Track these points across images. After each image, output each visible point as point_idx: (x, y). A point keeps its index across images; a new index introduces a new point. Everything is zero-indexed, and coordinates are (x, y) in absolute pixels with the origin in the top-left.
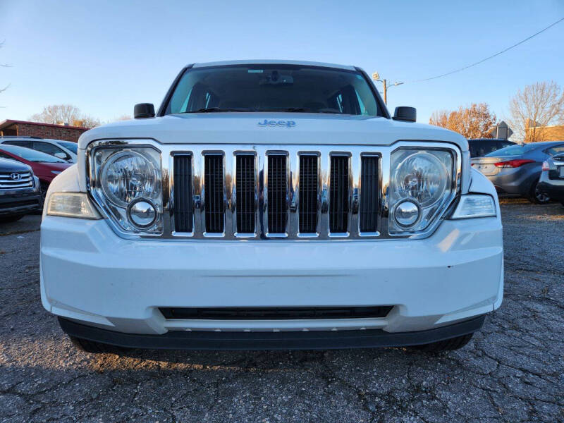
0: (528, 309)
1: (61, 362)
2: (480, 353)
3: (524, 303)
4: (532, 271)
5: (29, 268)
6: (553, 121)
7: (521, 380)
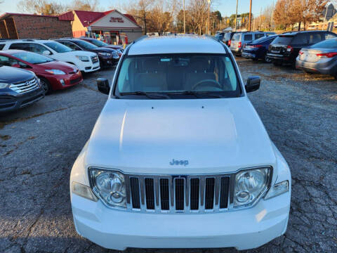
0: (309, 194)
4: (319, 158)
5: (51, 153)
7: (293, 249)
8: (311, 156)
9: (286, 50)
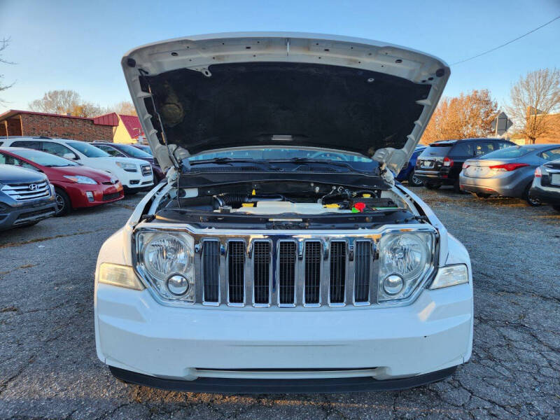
0: (504, 336)
1: (105, 390)
2: (456, 384)
3: (501, 329)
4: (513, 292)
5: (57, 285)
6: (554, 109)
7: (489, 412)
8: (499, 290)
9: (442, 164)
